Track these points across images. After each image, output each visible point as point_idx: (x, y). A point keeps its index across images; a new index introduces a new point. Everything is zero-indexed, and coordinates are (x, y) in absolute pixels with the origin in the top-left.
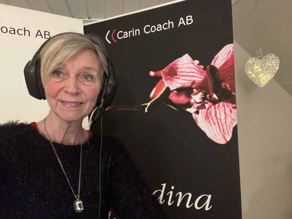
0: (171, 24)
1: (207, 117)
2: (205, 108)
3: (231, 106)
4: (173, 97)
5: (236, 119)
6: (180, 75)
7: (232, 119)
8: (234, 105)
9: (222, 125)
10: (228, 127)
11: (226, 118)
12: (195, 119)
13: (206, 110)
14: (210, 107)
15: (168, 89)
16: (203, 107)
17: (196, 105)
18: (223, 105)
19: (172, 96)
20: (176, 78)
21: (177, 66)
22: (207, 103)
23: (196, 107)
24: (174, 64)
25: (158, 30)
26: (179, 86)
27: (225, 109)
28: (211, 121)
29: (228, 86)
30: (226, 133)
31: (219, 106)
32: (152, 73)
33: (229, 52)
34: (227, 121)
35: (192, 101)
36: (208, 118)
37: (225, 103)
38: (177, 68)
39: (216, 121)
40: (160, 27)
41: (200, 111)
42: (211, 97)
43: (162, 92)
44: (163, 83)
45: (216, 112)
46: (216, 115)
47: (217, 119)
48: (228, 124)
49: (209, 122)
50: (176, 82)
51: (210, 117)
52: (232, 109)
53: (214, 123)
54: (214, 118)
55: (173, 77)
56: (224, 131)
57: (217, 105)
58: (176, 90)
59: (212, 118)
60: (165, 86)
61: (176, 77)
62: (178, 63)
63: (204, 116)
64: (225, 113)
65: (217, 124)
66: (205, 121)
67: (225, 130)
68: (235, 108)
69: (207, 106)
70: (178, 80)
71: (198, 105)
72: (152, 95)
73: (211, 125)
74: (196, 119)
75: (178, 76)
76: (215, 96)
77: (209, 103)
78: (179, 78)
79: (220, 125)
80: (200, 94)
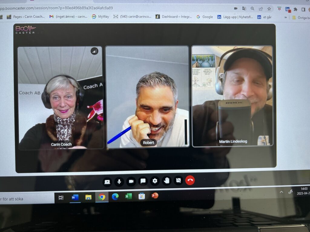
0: (96, 86)
4: (99, 118)
15: (96, 114)
25: (90, 88)
32: (88, 107)
40: (91, 87)
43: (94, 115)
44: (94, 112)
58: (100, 114)
72: (89, 117)
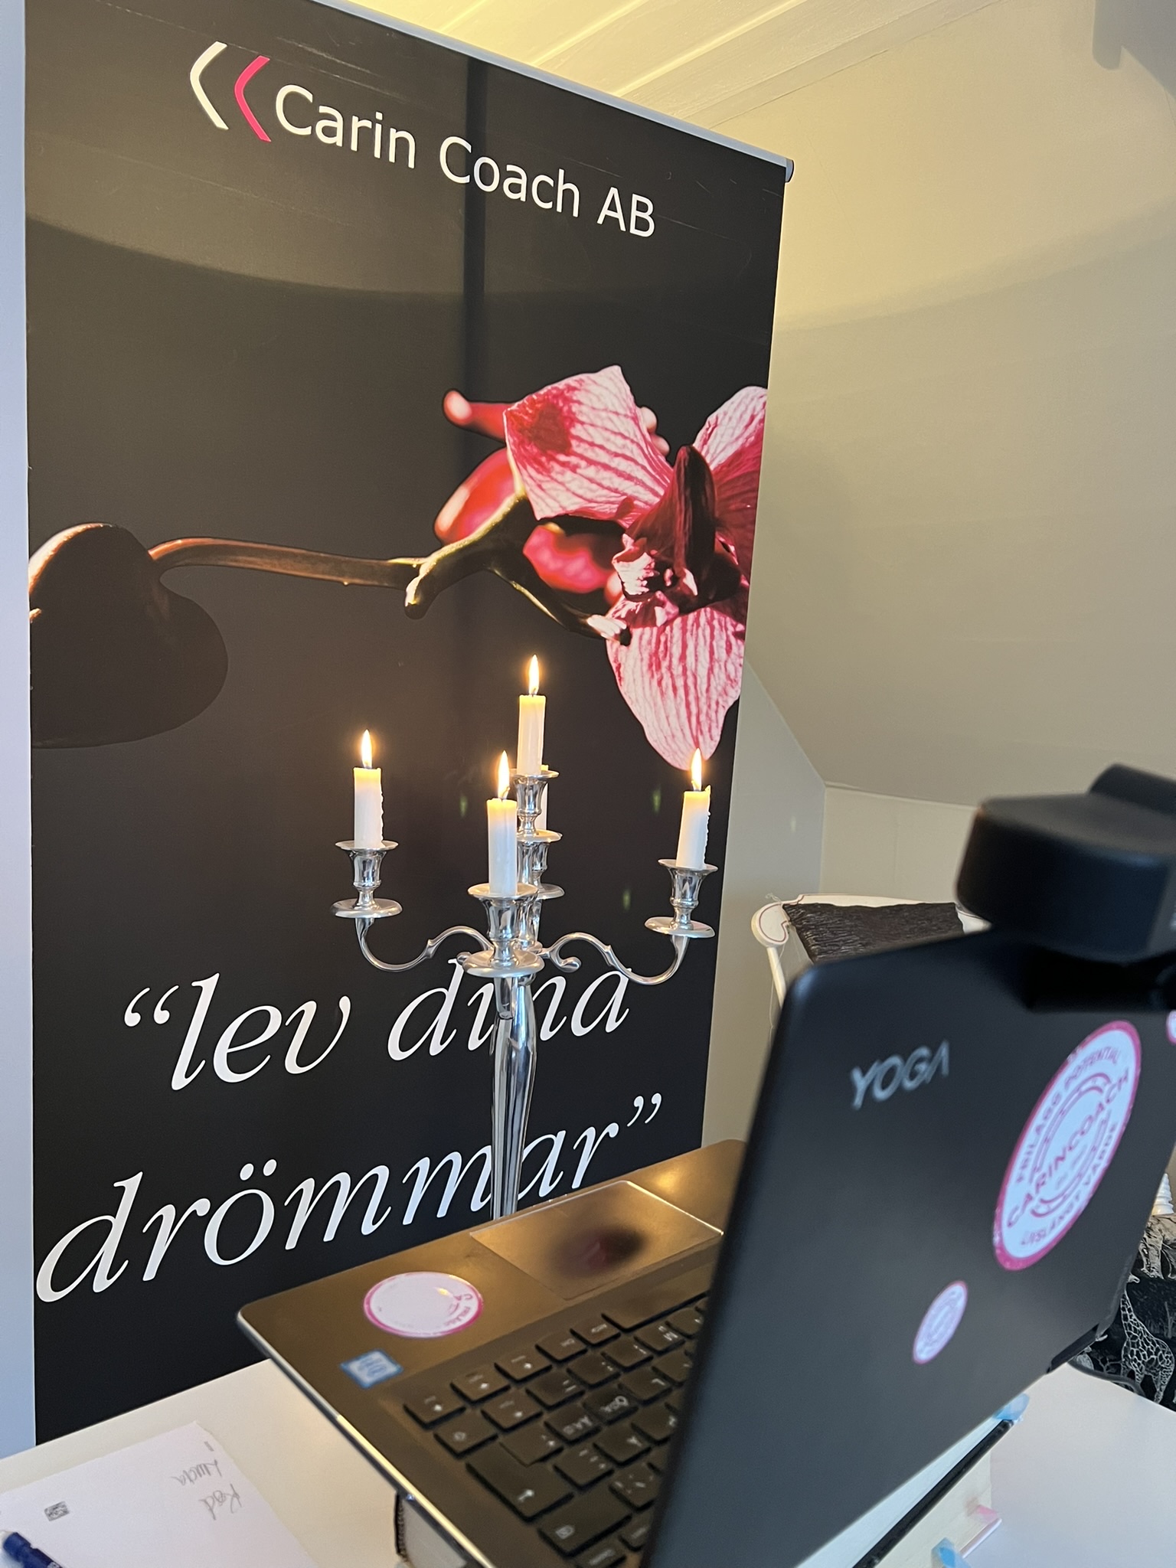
0: (568, 195)
1: (654, 664)
2: (652, 622)
3: (731, 629)
4: (541, 552)
5: (740, 680)
6: (582, 457)
7: (728, 677)
8: (740, 627)
9: (697, 699)
10: (714, 706)
11: (711, 670)
12: (614, 666)
13: (655, 630)
14: (669, 622)
15: (524, 507)
16: (645, 618)
17: (624, 607)
18: (710, 622)
19: (536, 549)
20: (563, 464)
21: (575, 408)
22: (662, 605)
23: (623, 614)
24: (560, 394)
25: (509, 193)
26: (572, 505)
27: (712, 637)
28: (667, 681)
29: (732, 548)
30: (705, 729)
31: (697, 620)
32: (458, 406)
33: (752, 418)
34: (713, 683)
35: (614, 586)
36: (659, 667)
37: (716, 615)
38: (573, 420)
39: (680, 683)
40: (520, 185)
41: (636, 633)
42: (676, 579)
43: (497, 516)
45: (685, 646)
46: (683, 657)
47: (685, 669)
48: (714, 696)
49: (660, 683)
50: (562, 484)
51: (665, 664)
52: (733, 639)
53: (675, 689)
54: (678, 670)
55: (552, 459)
56: (698, 722)
57: (691, 617)
58: (557, 519)
59: (670, 668)
60: (512, 490)
61: (562, 458)
62: (577, 396)
63: (646, 656)
64: (712, 653)
65: (681, 692)
66: (647, 676)
67: (703, 718)
68: (740, 636)
69: (660, 615)
70: (569, 475)
71: (632, 605)
72: (446, 519)
73: (662, 694)
74: (619, 668)
75: (573, 460)
76: (689, 580)
77: (669, 606)
78: (574, 469)
79: (692, 698)
80: (645, 560)
